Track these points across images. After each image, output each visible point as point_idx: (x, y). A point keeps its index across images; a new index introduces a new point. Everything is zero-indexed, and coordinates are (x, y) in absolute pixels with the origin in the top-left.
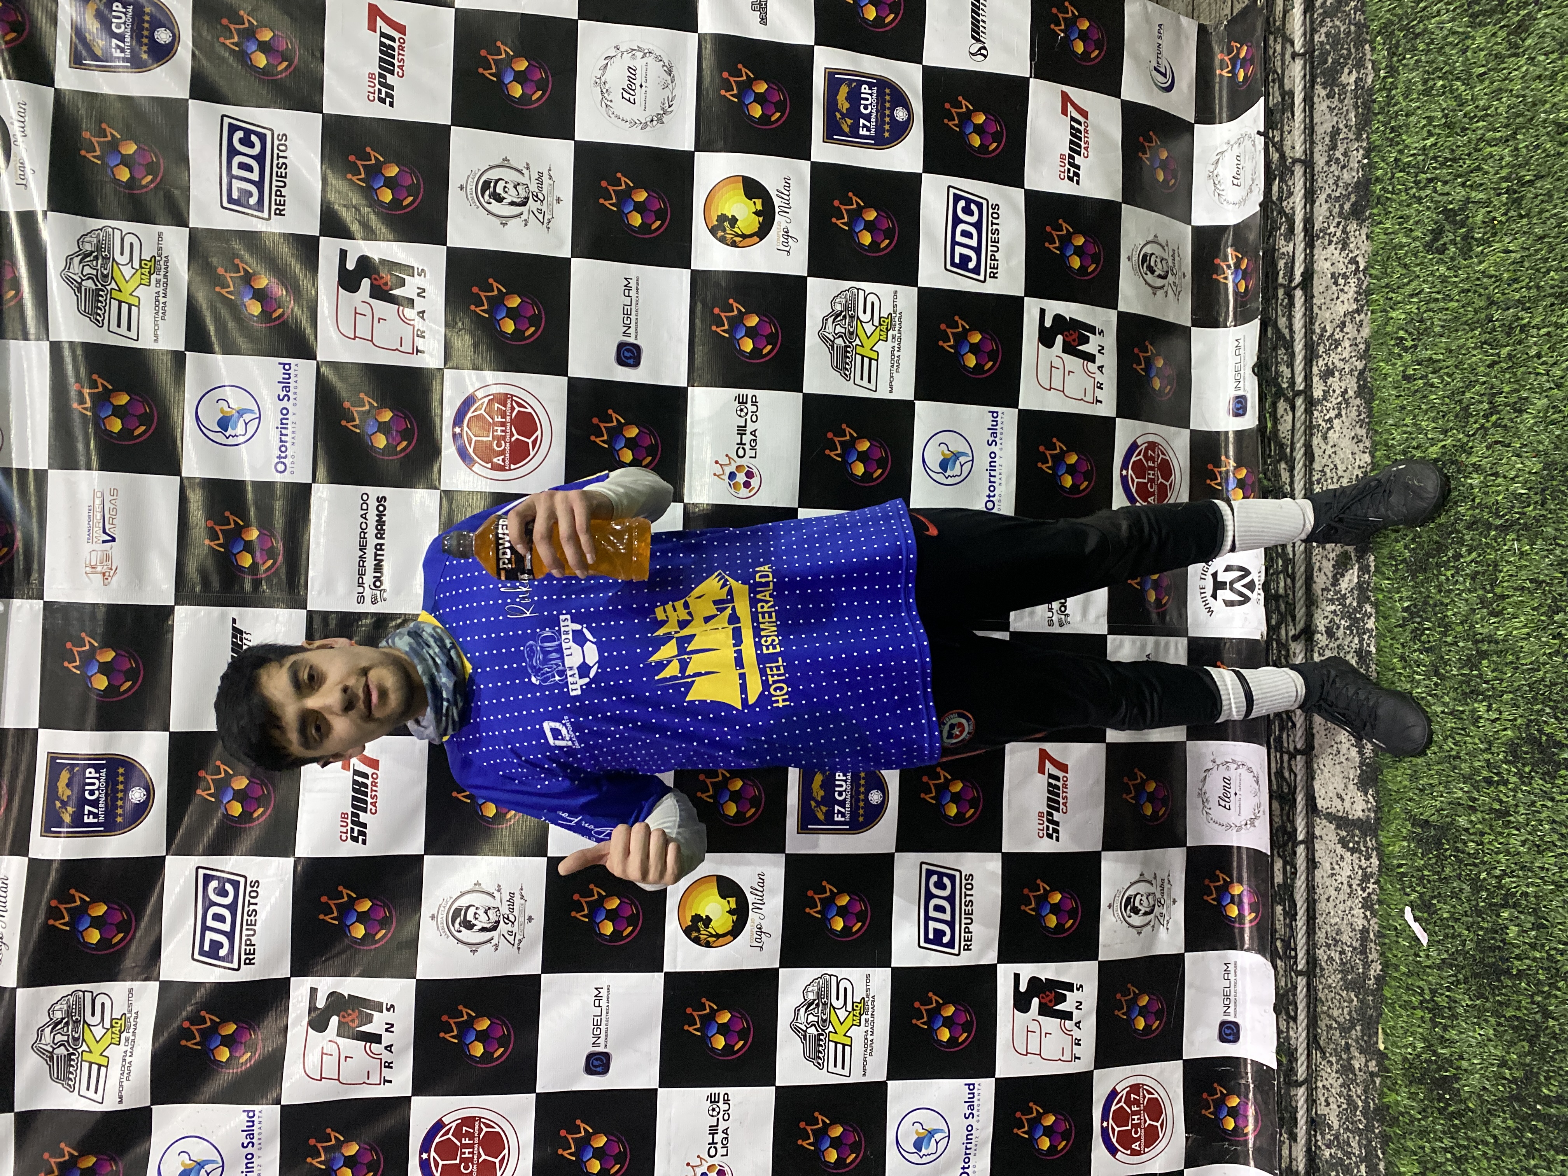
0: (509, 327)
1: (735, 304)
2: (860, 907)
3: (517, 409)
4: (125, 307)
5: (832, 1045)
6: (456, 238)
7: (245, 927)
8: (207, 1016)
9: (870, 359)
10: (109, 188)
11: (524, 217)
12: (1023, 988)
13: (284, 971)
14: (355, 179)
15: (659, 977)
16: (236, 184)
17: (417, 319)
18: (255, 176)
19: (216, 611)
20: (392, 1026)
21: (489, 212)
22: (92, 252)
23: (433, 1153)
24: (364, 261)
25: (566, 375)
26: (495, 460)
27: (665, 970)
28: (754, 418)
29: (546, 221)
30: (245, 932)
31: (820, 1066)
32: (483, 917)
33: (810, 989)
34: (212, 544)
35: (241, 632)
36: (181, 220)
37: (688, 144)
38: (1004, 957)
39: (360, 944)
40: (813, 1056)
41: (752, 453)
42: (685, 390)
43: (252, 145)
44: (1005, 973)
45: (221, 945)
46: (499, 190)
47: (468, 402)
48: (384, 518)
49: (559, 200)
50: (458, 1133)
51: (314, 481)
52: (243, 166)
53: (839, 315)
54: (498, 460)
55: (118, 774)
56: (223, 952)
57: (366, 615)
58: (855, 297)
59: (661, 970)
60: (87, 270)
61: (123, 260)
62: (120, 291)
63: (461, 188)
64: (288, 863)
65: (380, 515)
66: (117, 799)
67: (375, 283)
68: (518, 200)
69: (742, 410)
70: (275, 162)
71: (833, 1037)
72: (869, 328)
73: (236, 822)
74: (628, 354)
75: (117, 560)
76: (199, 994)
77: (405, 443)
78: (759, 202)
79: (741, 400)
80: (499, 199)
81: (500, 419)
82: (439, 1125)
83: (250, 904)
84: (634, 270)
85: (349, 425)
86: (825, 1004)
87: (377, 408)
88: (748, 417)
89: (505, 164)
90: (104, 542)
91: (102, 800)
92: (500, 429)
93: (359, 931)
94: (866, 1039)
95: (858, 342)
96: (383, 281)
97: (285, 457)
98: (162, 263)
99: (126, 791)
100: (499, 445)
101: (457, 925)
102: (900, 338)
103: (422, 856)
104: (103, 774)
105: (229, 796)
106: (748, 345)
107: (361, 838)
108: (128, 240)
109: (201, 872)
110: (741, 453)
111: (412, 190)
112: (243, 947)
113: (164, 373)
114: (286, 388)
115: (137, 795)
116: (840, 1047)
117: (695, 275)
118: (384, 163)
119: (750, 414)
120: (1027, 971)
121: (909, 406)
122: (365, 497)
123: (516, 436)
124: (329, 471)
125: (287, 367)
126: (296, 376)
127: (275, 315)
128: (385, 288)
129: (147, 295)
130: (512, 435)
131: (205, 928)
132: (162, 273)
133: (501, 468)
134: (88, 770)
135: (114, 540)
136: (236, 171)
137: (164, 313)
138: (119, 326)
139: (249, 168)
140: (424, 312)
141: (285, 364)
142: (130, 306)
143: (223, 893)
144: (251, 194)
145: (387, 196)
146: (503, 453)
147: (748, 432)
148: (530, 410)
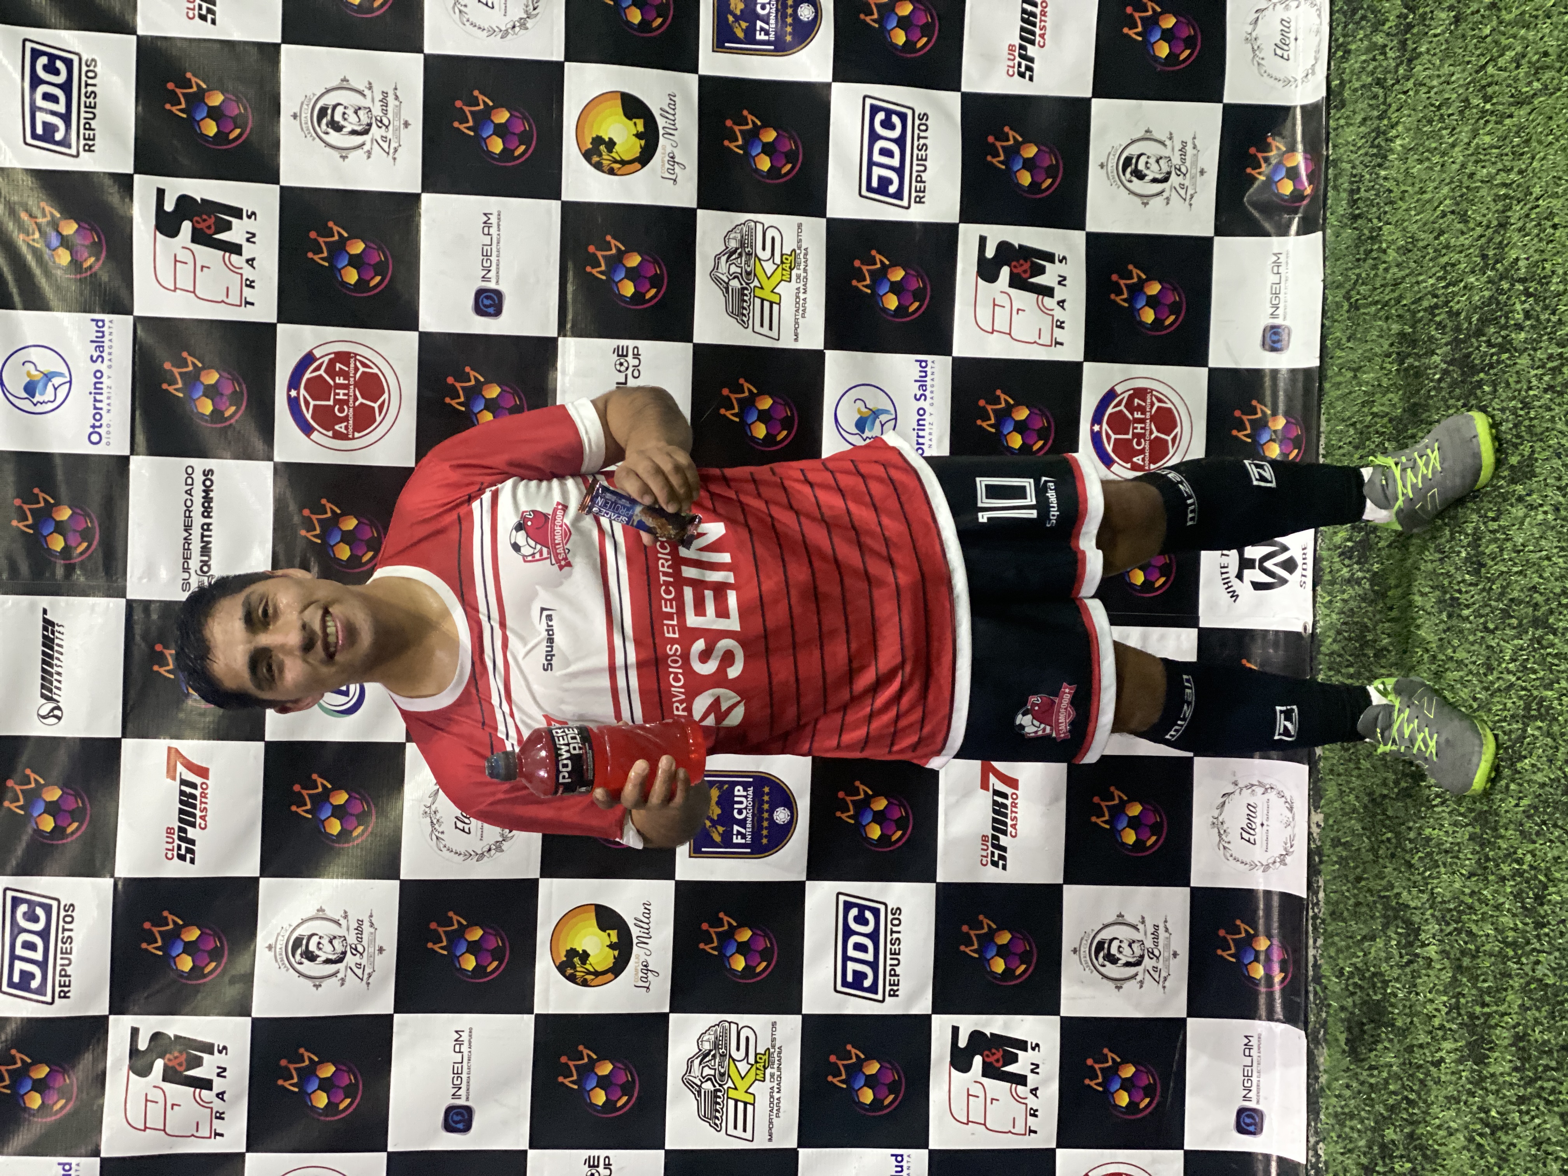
0: (352, 276)
1: (613, 242)
2: (762, 944)
3: (362, 369)
5: (731, 1103)
6: (290, 176)
7: (59, 956)
8: (18, 1056)
9: (771, 303)
11: (366, 147)
12: (962, 1043)
13: (101, 1007)
14: (173, 108)
15: (527, 1022)
16: (40, 117)
17: (246, 266)
18: (61, 108)
19: (25, 600)
20: (224, 1070)
21: (327, 144)
24: (184, 201)
25: (417, 330)
26: (337, 427)
27: (536, 1011)
28: (636, 374)
29: (392, 151)
30: (59, 962)
31: (717, 1128)
32: (328, 947)
33: (706, 1037)
34: (21, 525)
37: (557, 54)
38: (938, 1008)
39: (186, 978)
40: (709, 1115)
42: (555, 341)
43: (57, 72)
44: (941, 1025)
45: (32, 976)
46: (338, 117)
47: (308, 360)
49: (406, 124)
51: (132, 453)
52: (47, 97)
53: (734, 253)
54: (340, 427)
56: (34, 984)
58: (752, 232)
59: (530, 1011)
63: (295, 116)
64: (106, 884)
67: (198, 226)
68: (359, 128)
69: (621, 364)
70: (83, 91)
71: (732, 1093)
72: (769, 267)
73: (47, 838)
74: (487, 302)
76: (9, 1031)
77: (234, 409)
78: (640, 123)
79: (622, 354)
80: (338, 128)
81: (342, 381)
83: (64, 930)
84: (493, 203)
85: (171, 389)
86: (723, 1056)
87: (202, 369)
88: (629, 372)
89: (344, 86)
92: (341, 392)
93: (186, 963)
94: (772, 1097)
95: (756, 283)
96: (207, 224)
97: (101, 426)
100: (341, 411)
101: (298, 957)
102: (806, 277)
103: (257, 879)
105: (40, 808)
106: (628, 289)
107: (188, 856)
111: (239, 122)
112: (57, 978)
114: (100, 348)
116: (741, 1106)
117: (566, 207)
118: (208, 90)
119: (631, 369)
120: (968, 1023)
121: (817, 357)
123: (360, 400)
124: (148, 440)
126: (111, 334)
127: (86, 266)
128: (209, 232)
130: (356, 399)
131: (14, 957)
133: (344, 437)
136: (39, 103)
139: (54, 99)
140: (253, 259)
141: (97, 321)
143: (34, 918)
144: (56, 128)
145: (211, 128)
146: (346, 419)
148: (376, 370)
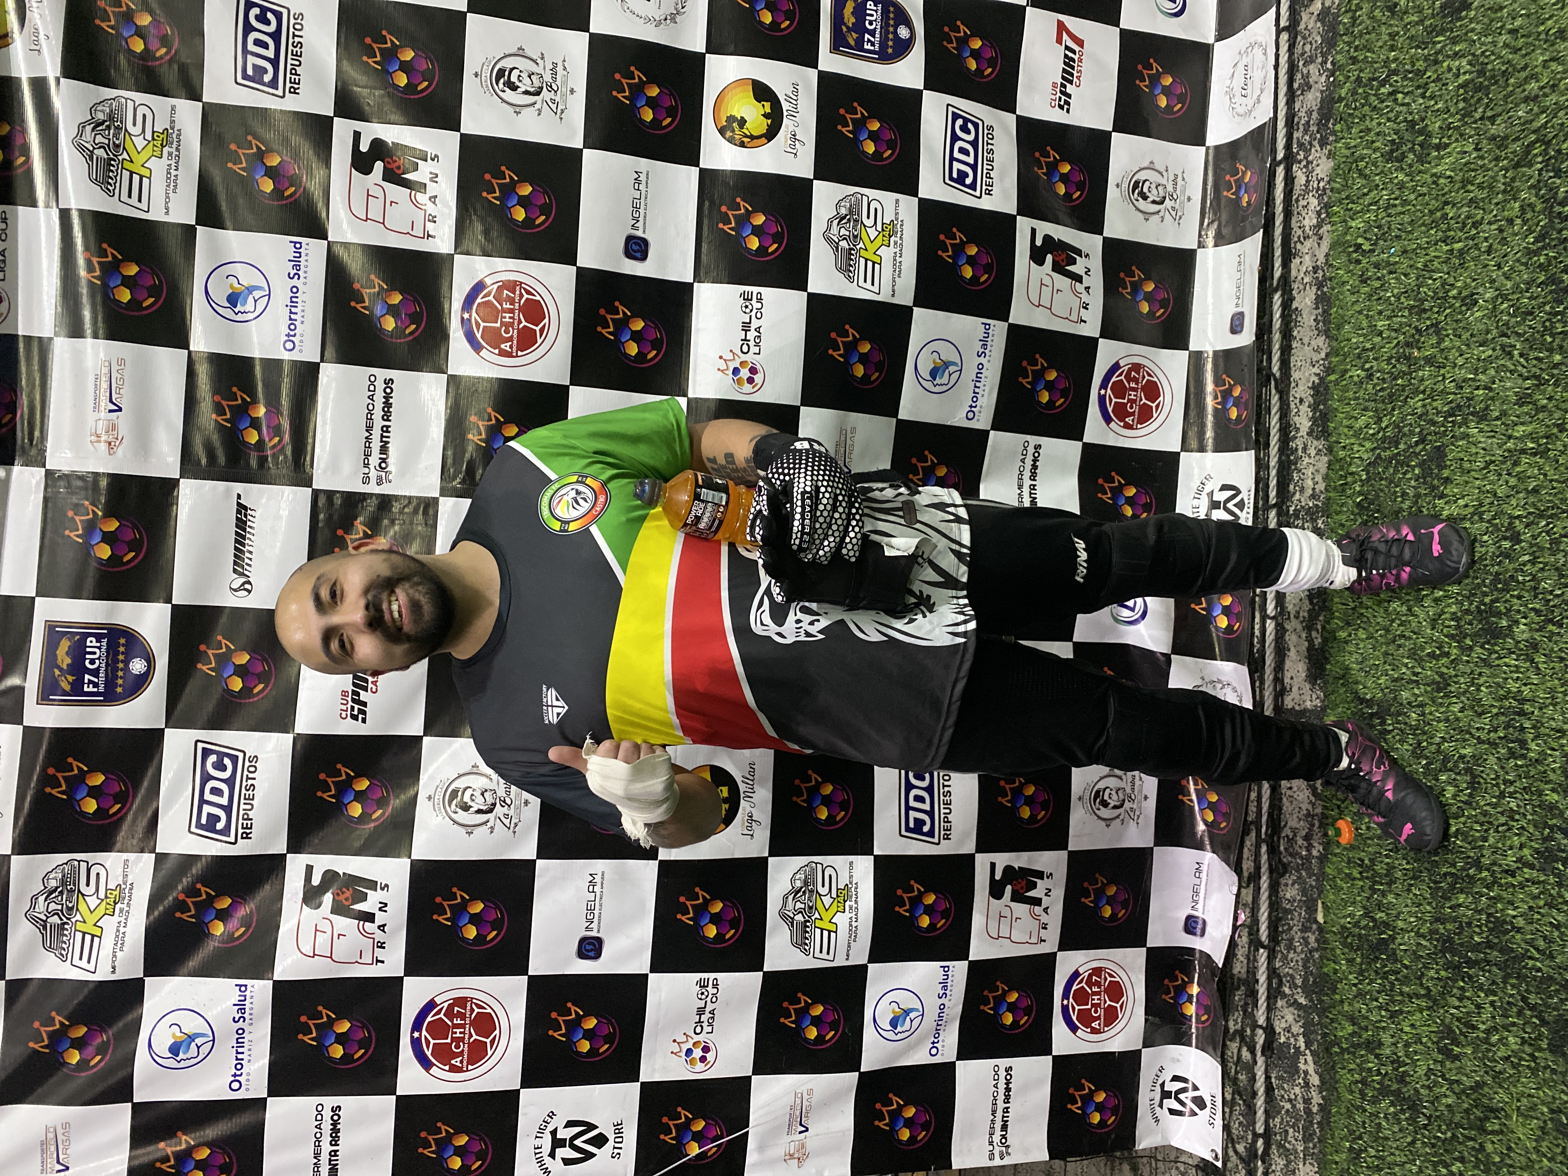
0: (520, 214)
1: (742, 203)
2: (843, 796)
3: (526, 296)
4: (136, 178)
5: (818, 931)
6: (469, 126)
7: (242, 801)
8: (203, 889)
9: (874, 263)
10: (122, 60)
11: (537, 106)
12: (998, 876)
13: (280, 847)
14: (370, 61)
15: (654, 865)
16: (251, 60)
17: (429, 203)
18: (270, 53)
19: (221, 486)
20: (386, 905)
21: (503, 101)
22: (104, 121)
23: (424, 1032)
24: (377, 144)
25: (575, 264)
26: (503, 346)
27: (660, 858)
28: (759, 315)
29: (559, 111)
30: (242, 807)
31: (806, 953)
32: (480, 799)
33: (798, 876)
34: (219, 419)
35: (245, 508)
36: (195, 94)
37: (699, 46)
38: (982, 847)
39: (356, 823)
40: (800, 942)
41: (757, 350)
42: (691, 285)
43: (268, 23)
44: (982, 862)
45: (218, 819)
46: (514, 79)
47: (479, 287)
48: (391, 401)
49: (572, 91)
50: (449, 1013)
51: (322, 361)
52: (258, 43)
53: (844, 218)
54: (506, 346)
55: (119, 645)
56: (220, 826)
57: (371, 495)
58: (859, 203)
59: (655, 858)
60: (99, 139)
61: (135, 130)
62: (132, 161)
63: (476, 75)
64: (287, 739)
65: (387, 397)
66: (117, 669)
67: (388, 166)
68: (532, 90)
69: (746, 307)
70: (291, 41)
71: (819, 923)
72: (873, 233)
73: (236, 697)
74: (635, 248)
75: (123, 430)
76: (197, 869)
77: (413, 327)
78: (767, 105)
79: (747, 298)
80: (513, 87)
81: (508, 306)
82: (431, 1005)
83: (248, 778)
84: (643, 163)
85: (358, 306)
86: (811, 891)
87: (387, 290)
88: (753, 314)
89: (520, 53)
90: (110, 411)
91: (102, 670)
92: (508, 315)
93: (356, 810)
94: (851, 925)
95: (861, 245)
96: (396, 164)
97: (295, 335)
98: (174, 136)
99: (126, 662)
100: (507, 332)
101: (454, 807)
102: (901, 244)
103: (421, 737)
104: (104, 644)
105: (230, 670)
106: (754, 243)
107: (360, 716)
108: (141, 111)
109: (200, 746)
110: (745, 349)
111: (427, 76)
112: (241, 821)
113: (173, 245)
114: (297, 267)
115: (138, 666)
116: (825, 933)
117: (703, 173)
118: (400, 47)
119: (754, 311)
120: (1003, 859)
121: (907, 312)
122: (372, 379)
123: (524, 323)
124: (338, 350)
125: (298, 246)
126: (307, 255)
127: (287, 193)
128: (398, 172)
129: (158, 167)
130: (520, 322)
131: (202, 801)
132: (174, 146)
133: (509, 355)
134: (89, 639)
135: (120, 410)
136: (251, 47)
137: (175, 186)
138: (130, 196)
139: (265, 46)
140: (436, 197)
141: (296, 243)
142: (141, 177)
143: (222, 768)
144: (265, 71)
145: (402, 80)
146: (510, 339)
147: (753, 329)
148: (538, 298)
